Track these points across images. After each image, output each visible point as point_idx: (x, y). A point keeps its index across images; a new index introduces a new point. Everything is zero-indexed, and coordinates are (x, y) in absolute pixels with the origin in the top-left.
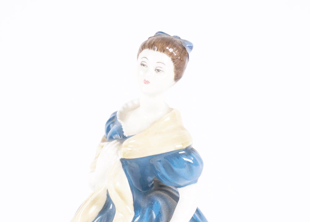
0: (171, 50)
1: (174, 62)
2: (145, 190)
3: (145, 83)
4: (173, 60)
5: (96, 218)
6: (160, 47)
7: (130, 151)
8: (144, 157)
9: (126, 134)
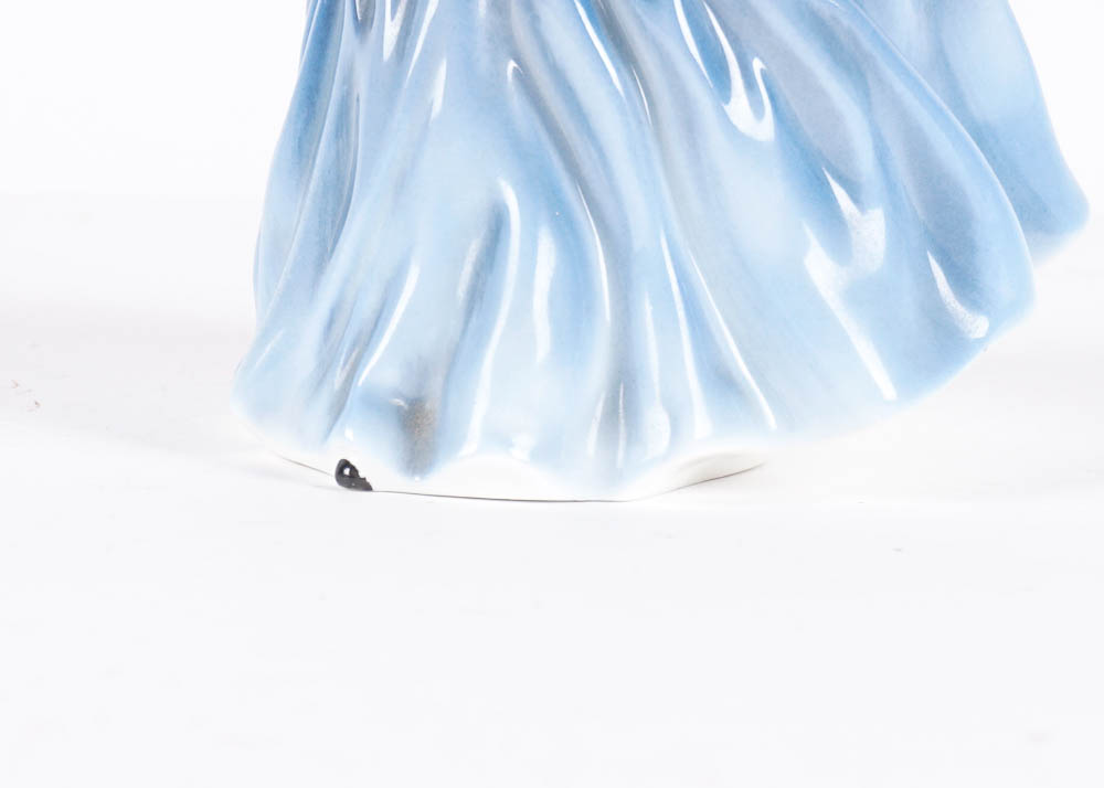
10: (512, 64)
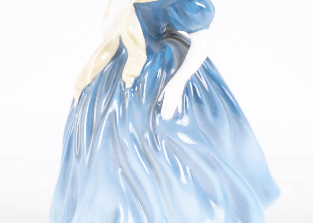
2: (157, 37)
8: (156, 1)
10: (120, 170)
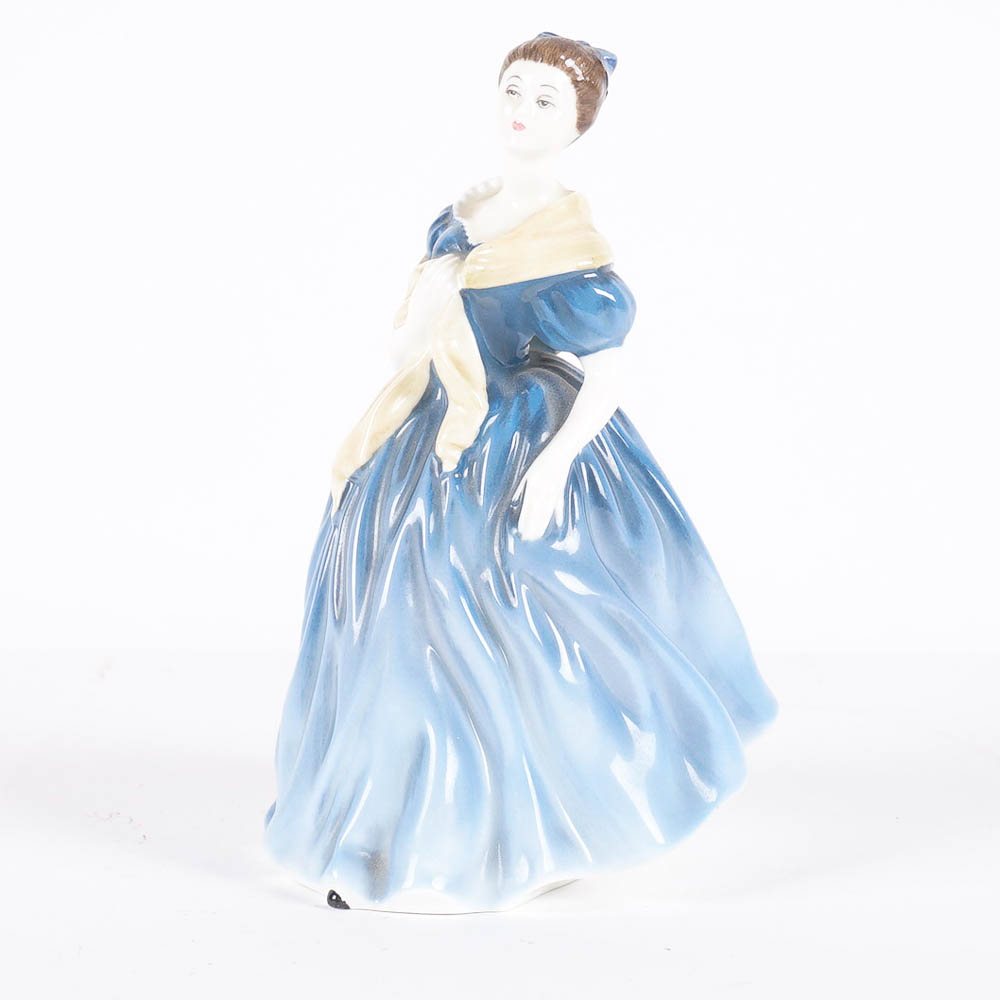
0: (570, 63)
1: (576, 86)
2: (511, 364)
3: (515, 128)
4: (575, 83)
5: (407, 421)
6: (547, 55)
7: (483, 271)
8: (510, 285)
9: (471, 241)
10: (429, 649)
